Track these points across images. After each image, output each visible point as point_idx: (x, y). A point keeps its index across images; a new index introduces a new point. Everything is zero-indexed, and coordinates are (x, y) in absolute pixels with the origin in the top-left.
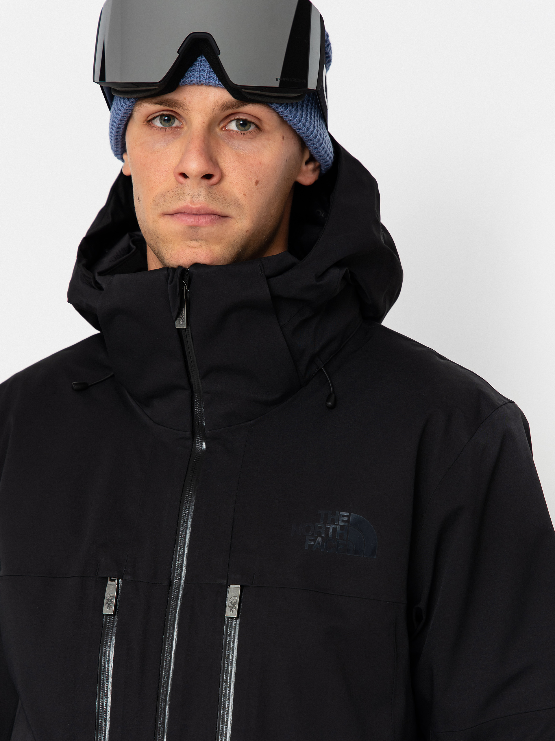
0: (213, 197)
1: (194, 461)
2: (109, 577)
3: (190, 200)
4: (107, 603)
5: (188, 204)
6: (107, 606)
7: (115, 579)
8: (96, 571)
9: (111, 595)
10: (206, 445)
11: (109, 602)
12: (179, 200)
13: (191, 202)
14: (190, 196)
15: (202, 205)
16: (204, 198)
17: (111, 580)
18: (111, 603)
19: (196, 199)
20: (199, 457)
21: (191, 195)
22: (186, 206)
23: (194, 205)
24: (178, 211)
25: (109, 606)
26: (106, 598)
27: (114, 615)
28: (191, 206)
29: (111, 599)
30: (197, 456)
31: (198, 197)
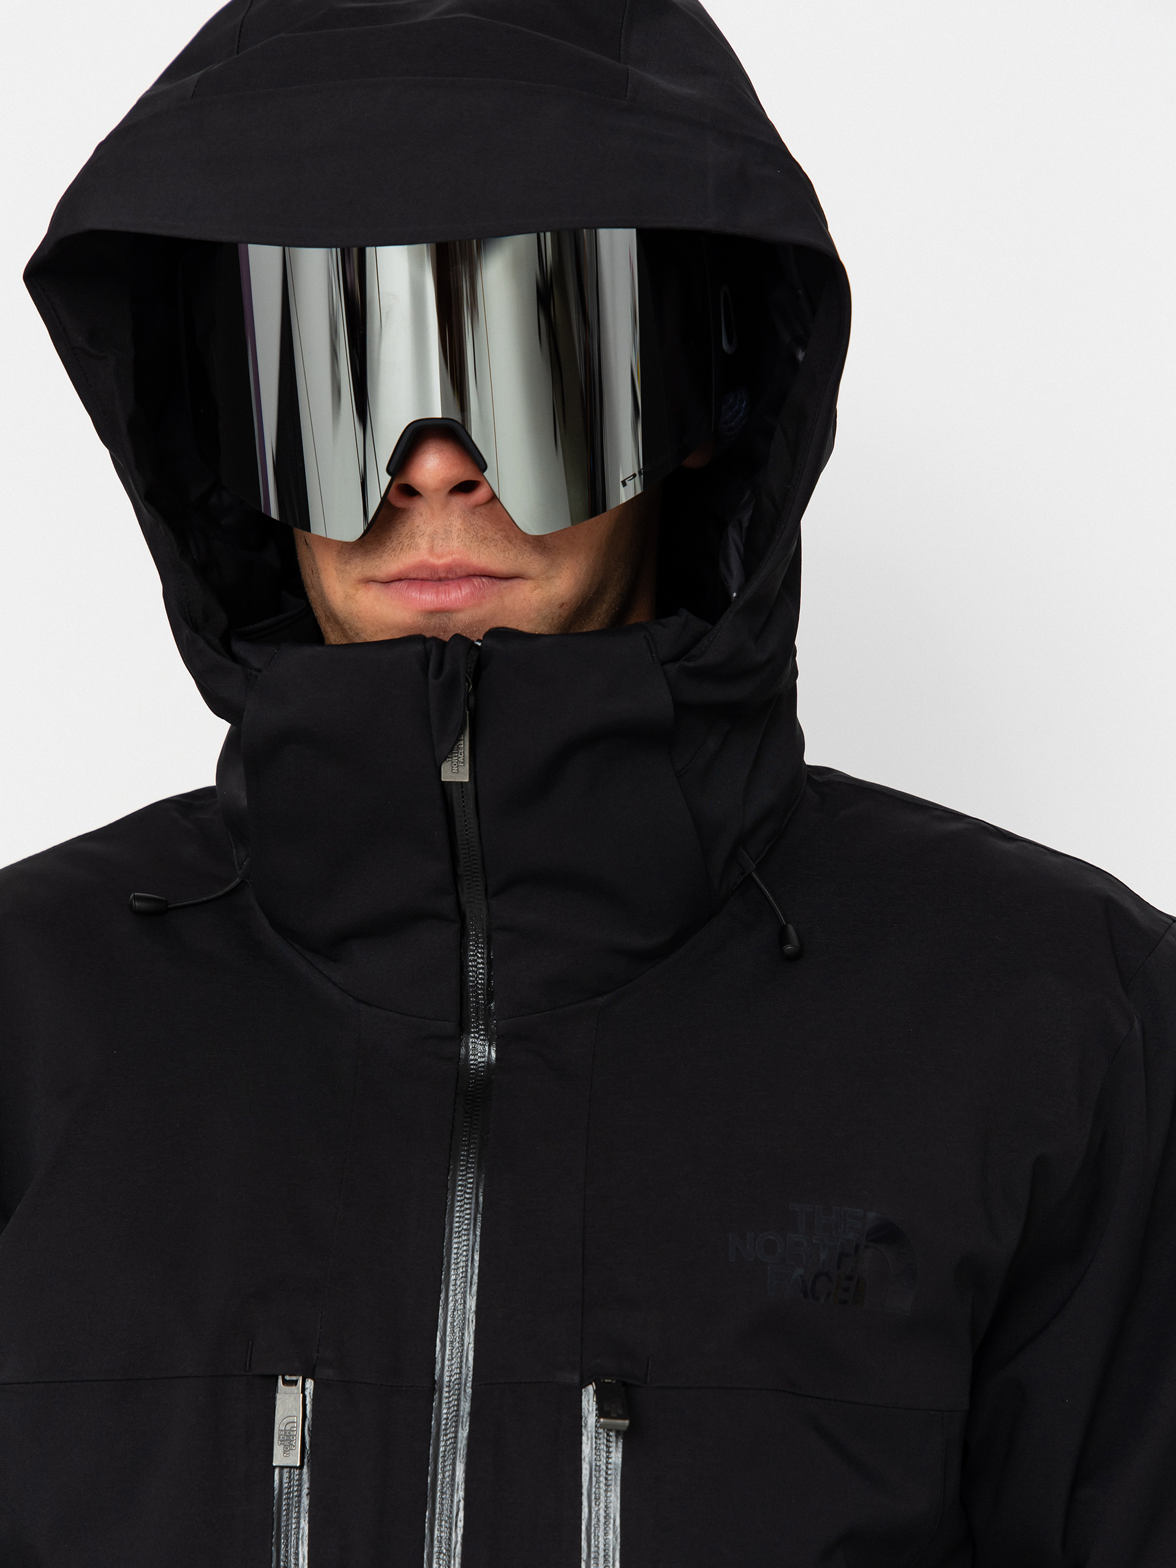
0: (479, 535)
1: (470, 1091)
2: (280, 1375)
3: (427, 546)
4: (281, 1438)
5: (425, 557)
6: (282, 1446)
7: (294, 1378)
8: (246, 1362)
9: (291, 1419)
10: (497, 1052)
11: (287, 1436)
12: (402, 549)
13: (431, 550)
14: (426, 538)
15: (456, 556)
16: (459, 540)
17: (285, 1382)
18: (293, 1438)
19: (440, 542)
20: (479, 1080)
21: (429, 536)
22: (421, 562)
23: (439, 557)
24: (401, 576)
25: (288, 1449)
26: (278, 1425)
27: (301, 1467)
28: (433, 561)
29: (290, 1430)
30: (474, 1078)
31: (444, 537)
